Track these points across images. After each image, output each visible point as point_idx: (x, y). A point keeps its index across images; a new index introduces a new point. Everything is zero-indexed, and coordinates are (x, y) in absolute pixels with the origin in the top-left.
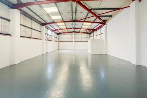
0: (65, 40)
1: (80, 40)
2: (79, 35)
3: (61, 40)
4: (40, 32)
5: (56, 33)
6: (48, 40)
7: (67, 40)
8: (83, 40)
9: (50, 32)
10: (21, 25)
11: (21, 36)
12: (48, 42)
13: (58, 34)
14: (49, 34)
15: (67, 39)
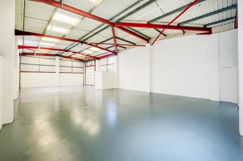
1: (69, 70)
2: (68, 63)
3: (24, 68)
7: (42, 69)
8: (75, 70)
15: (41, 66)
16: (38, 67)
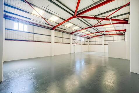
0: (94, 43)
3: (90, 43)
4: (69, 39)
5: (85, 38)
6: (76, 44)
7: (97, 43)
9: (78, 38)
10: (55, 36)
11: (55, 43)
12: (76, 46)
13: (88, 38)
14: (77, 39)
16: (95, 42)
